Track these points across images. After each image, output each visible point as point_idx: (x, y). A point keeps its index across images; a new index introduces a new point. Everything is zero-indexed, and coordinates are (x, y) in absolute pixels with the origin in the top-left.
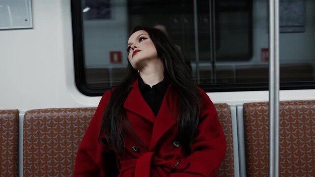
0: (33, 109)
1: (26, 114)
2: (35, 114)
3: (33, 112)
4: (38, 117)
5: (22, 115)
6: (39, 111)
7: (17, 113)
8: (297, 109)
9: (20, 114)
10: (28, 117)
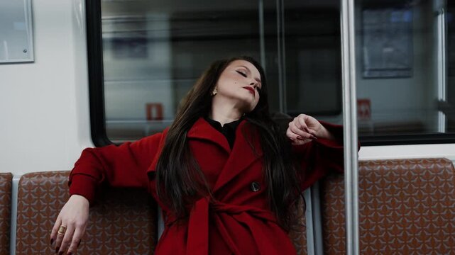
0: (33, 171)
1: (22, 179)
2: (35, 179)
3: (31, 175)
4: (39, 183)
5: (16, 180)
6: (40, 175)
7: (9, 177)
8: (391, 170)
9: (14, 179)
10: (24, 183)
